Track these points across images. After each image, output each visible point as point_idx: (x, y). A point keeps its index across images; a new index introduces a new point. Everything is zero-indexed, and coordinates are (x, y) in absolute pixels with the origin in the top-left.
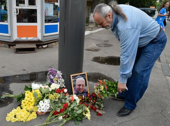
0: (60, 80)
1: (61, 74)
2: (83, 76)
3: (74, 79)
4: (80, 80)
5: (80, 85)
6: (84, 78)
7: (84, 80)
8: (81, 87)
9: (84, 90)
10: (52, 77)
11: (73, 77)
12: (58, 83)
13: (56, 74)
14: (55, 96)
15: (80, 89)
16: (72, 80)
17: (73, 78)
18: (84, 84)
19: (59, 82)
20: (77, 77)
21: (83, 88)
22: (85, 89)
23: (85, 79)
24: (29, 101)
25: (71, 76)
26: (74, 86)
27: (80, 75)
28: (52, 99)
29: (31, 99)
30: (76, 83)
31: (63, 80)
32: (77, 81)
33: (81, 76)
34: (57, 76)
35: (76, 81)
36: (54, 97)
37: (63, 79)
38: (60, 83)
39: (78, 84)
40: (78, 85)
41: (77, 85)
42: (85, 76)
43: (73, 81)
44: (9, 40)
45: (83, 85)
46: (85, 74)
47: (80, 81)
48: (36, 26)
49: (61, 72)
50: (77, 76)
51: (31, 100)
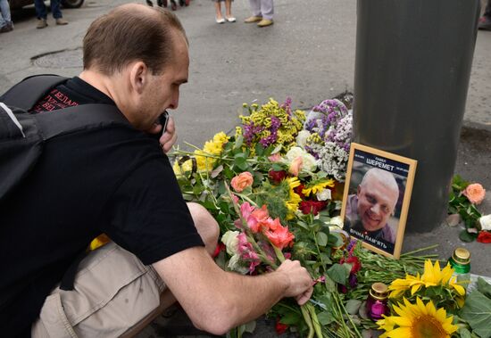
2: (395, 171)
3: (358, 164)
4: (381, 179)
5: (373, 200)
9: (382, 225)
11: (357, 151)
15: (368, 214)
17: (355, 159)
18: (392, 203)
20: (372, 162)
21: (382, 218)
22: (388, 228)
23: (402, 188)
27: (389, 161)
30: (363, 183)
32: (366, 178)
33: (387, 166)
35: (363, 173)
37: (342, 149)
39: (371, 192)
40: (368, 196)
41: (363, 191)
42: (406, 175)
43: (353, 171)
45: (383, 207)
46: (407, 166)
47: (380, 183)
50: (372, 156)
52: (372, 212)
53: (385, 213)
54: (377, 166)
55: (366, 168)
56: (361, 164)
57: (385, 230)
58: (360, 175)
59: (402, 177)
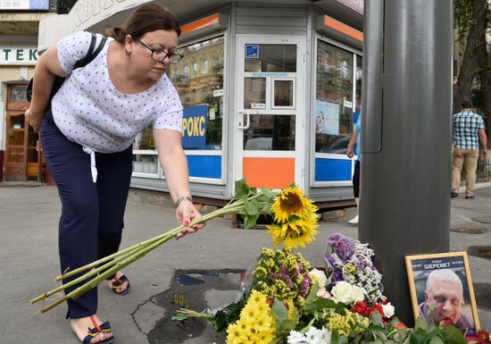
0: (368, 273)
1: (370, 252)
2: (452, 266)
3: (418, 273)
4: (443, 278)
5: (441, 299)
6: (457, 273)
7: (456, 279)
8: (448, 306)
9: (457, 317)
10: (339, 262)
11: (414, 262)
12: (360, 284)
13: (352, 253)
14: (350, 323)
15: (442, 314)
16: (412, 275)
17: (413, 269)
18: (459, 294)
19: (363, 278)
20: (430, 266)
21: (455, 310)
22: (464, 318)
24: (253, 331)
25: (409, 259)
26: (422, 298)
27: (444, 260)
28: (341, 332)
29: (261, 323)
30: (428, 288)
31: (378, 276)
32: (430, 283)
33: (444, 265)
34: (354, 258)
35: (425, 279)
36: (349, 326)
37: (376, 272)
38: (364, 283)
39: (438, 293)
41: (430, 295)
42: (464, 265)
43: (416, 281)
44: (222, 194)
45: (453, 301)
46: (461, 259)
47: (443, 281)
48: (292, 160)
49: (368, 247)
50: (429, 261)
51: (261, 329)
52: (445, 311)
53: (457, 305)
54: (436, 268)
55: (426, 274)
56: (421, 272)
57: (461, 321)
58: (423, 282)
59: (459, 269)
